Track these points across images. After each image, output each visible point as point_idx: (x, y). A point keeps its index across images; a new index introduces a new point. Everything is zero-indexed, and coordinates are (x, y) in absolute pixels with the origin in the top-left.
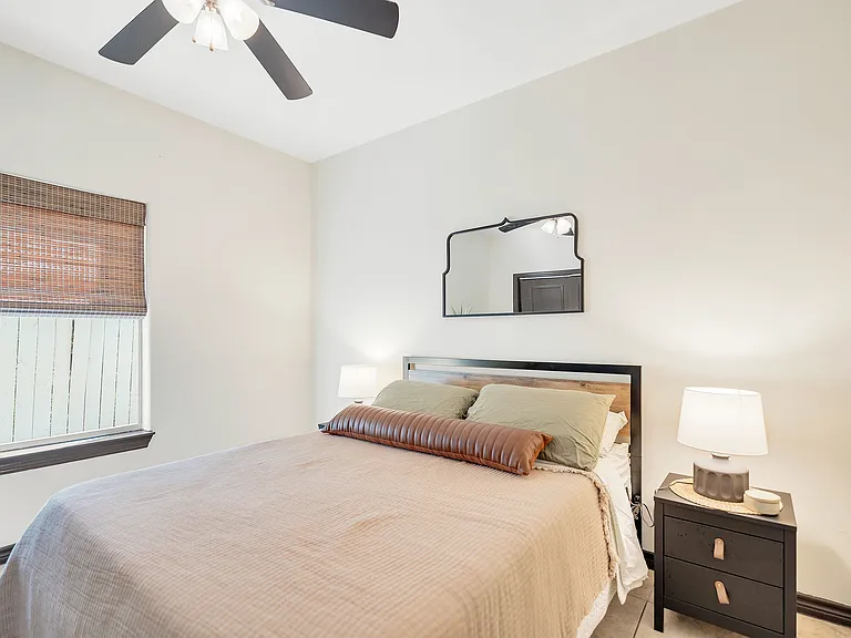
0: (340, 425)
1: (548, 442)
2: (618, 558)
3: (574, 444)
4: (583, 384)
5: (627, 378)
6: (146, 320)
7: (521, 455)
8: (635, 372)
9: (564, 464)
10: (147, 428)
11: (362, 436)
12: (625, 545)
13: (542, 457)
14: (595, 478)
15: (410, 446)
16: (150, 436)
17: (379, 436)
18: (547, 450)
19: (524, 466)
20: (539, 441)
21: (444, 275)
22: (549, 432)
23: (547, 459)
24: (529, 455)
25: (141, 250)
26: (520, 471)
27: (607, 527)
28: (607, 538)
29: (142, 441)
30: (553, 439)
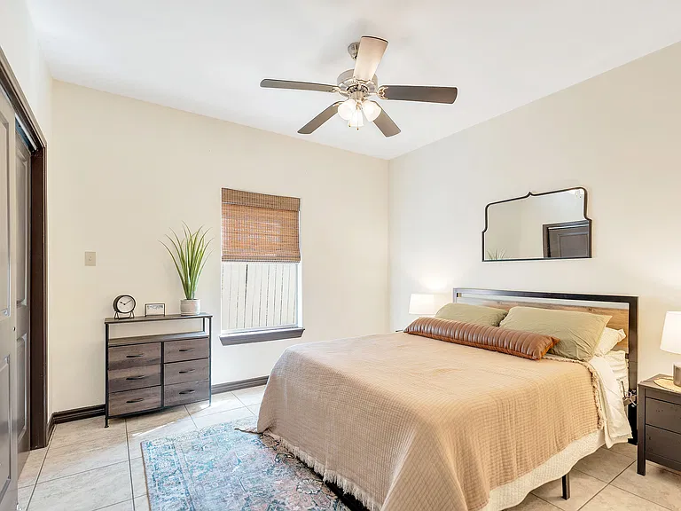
0: (415, 328)
1: (555, 342)
2: (605, 418)
3: (575, 345)
4: (590, 309)
5: (626, 306)
6: (300, 265)
7: (535, 348)
8: (633, 302)
9: (567, 357)
10: (300, 326)
11: (430, 336)
12: (612, 413)
13: (550, 352)
14: (588, 366)
15: (461, 342)
16: (302, 331)
17: (441, 335)
18: (554, 348)
19: (537, 354)
20: (549, 341)
21: (483, 233)
22: (557, 337)
23: (555, 354)
24: (541, 349)
25: (296, 226)
26: (534, 357)
27: (597, 398)
28: (598, 404)
29: (298, 333)
30: (560, 341)
